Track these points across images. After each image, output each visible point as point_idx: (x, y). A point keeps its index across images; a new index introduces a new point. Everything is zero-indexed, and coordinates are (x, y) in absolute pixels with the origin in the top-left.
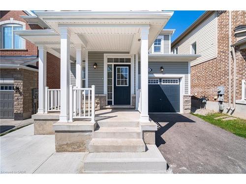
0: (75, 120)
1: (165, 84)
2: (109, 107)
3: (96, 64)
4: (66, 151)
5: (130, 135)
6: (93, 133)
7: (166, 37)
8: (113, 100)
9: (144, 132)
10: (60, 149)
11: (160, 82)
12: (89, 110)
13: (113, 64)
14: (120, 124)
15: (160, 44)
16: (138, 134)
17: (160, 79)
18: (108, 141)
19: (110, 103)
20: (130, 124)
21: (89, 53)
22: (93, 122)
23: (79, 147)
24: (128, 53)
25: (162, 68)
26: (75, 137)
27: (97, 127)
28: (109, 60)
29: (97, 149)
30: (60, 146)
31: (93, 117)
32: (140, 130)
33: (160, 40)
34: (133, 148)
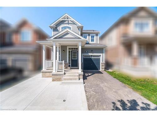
0: (58, 72)
1: (94, 58)
2: (69, 67)
3: (64, 51)
4: (55, 81)
5: (75, 76)
6: (63, 75)
7: (97, 35)
8: (71, 65)
9: (79, 75)
10: (53, 80)
11: (92, 57)
12: (62, 68)
13: (71, 50)
14: (73, 73)
15: (94, 38)
16: (77, 75)
17: (92, 56)
18: (68, 77)
19: (69, 66)
20: (75, 73)
21: (61, 46)
22: (63, 72)
23: (59, 80)
24: (77, 46)
25: (92, 51)
26: (58, 77)
27: (65, 74)
28: (69, 49)
29: (65, 79)
30: (53, 79)
31: (63, 71)
32: (78, 75)
33: (94, 36)
34: (75, 79)
